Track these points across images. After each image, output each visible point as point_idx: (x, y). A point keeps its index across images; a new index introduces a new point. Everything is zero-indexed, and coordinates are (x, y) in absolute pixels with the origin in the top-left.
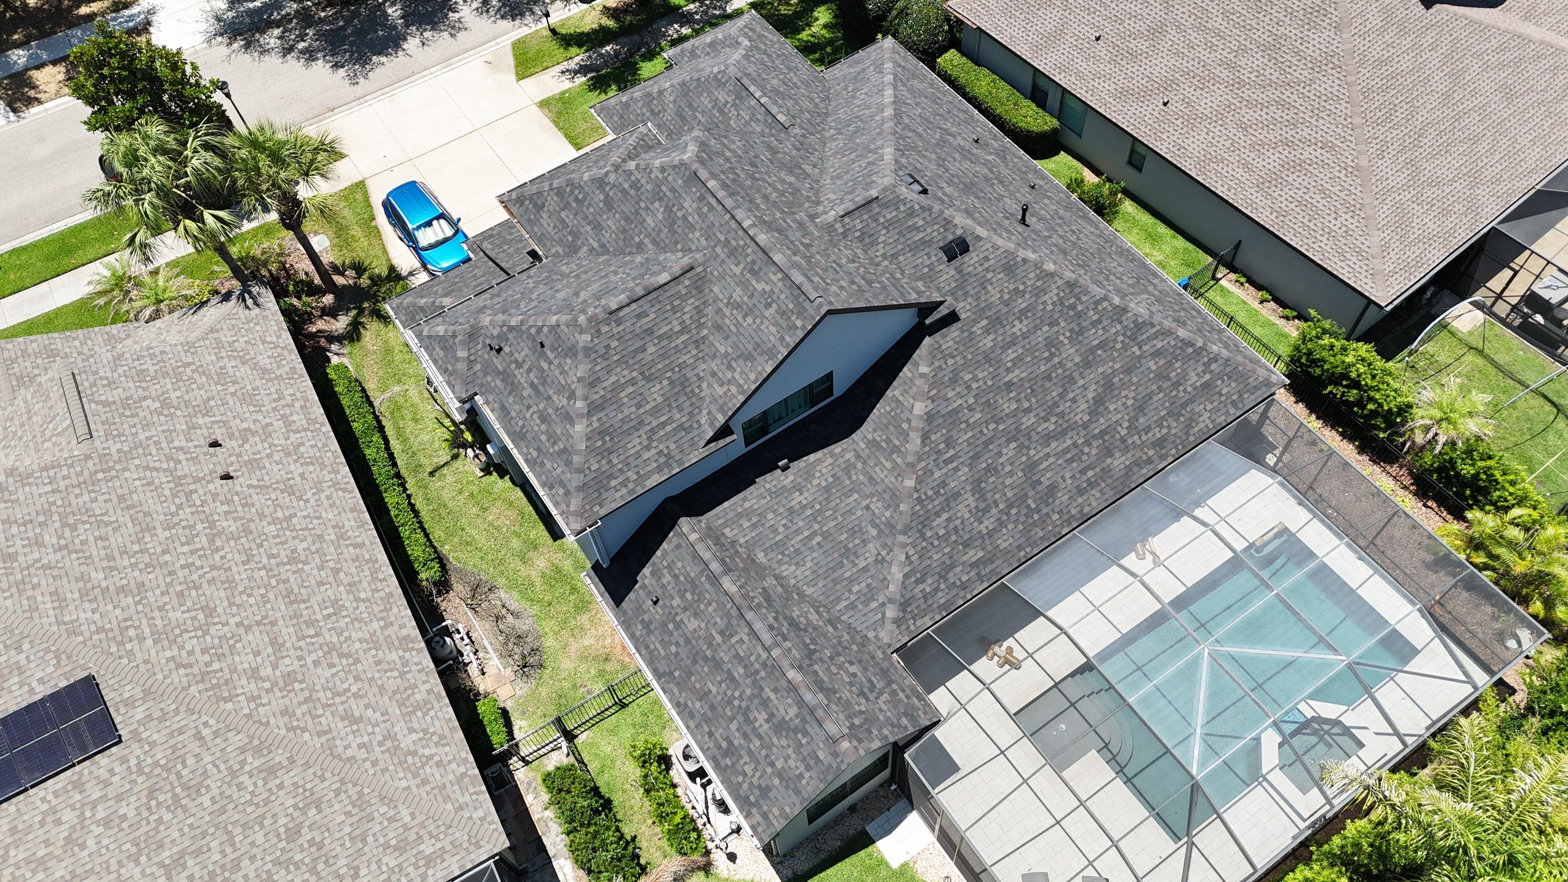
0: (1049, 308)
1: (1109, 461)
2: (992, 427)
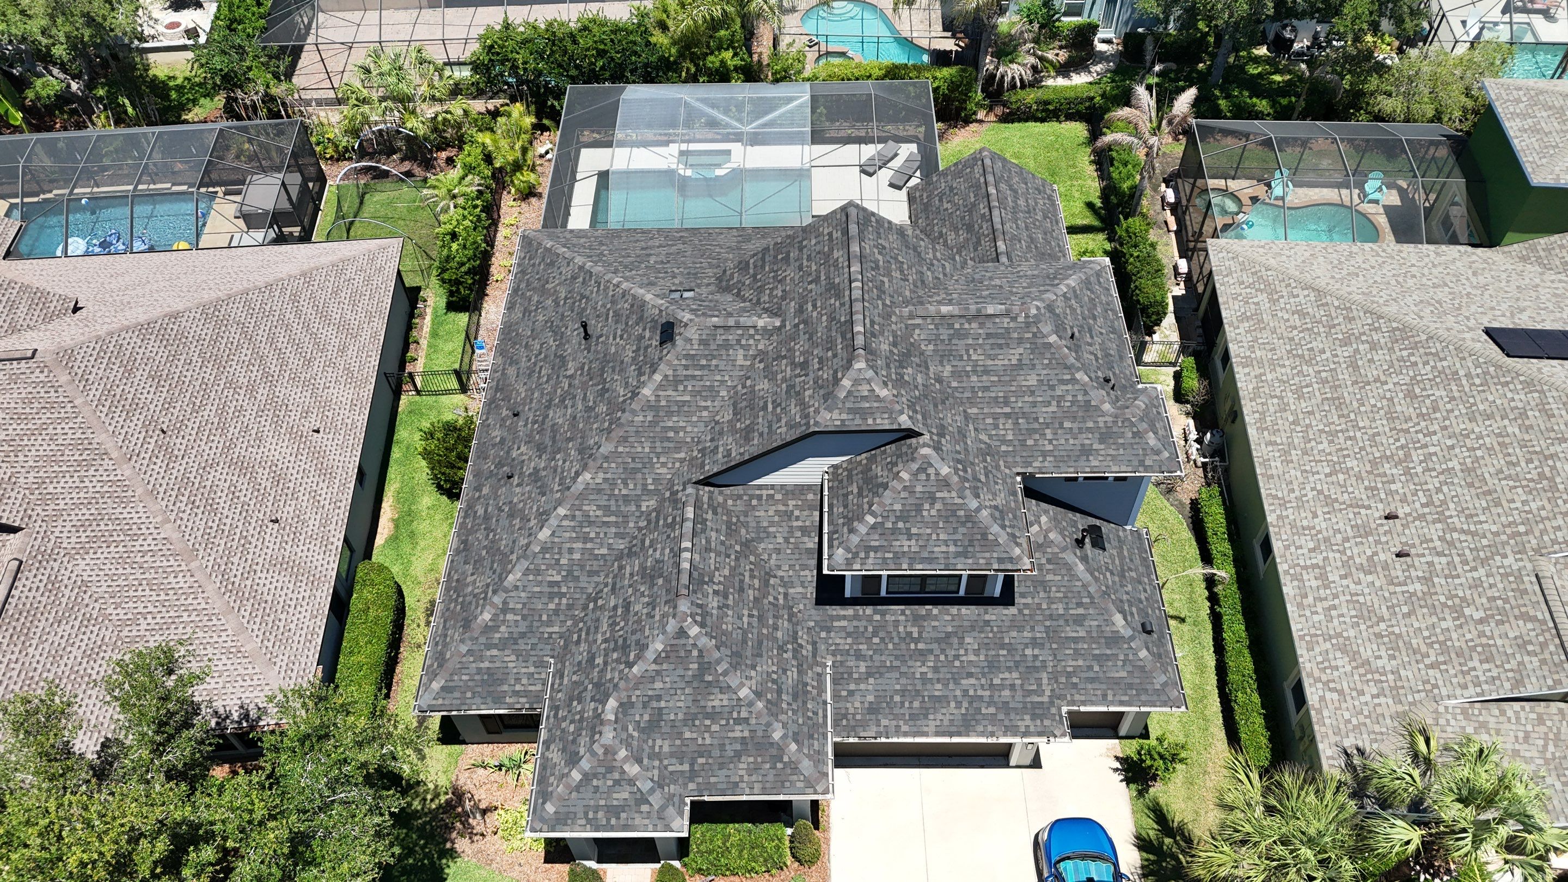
1: (685, 235)
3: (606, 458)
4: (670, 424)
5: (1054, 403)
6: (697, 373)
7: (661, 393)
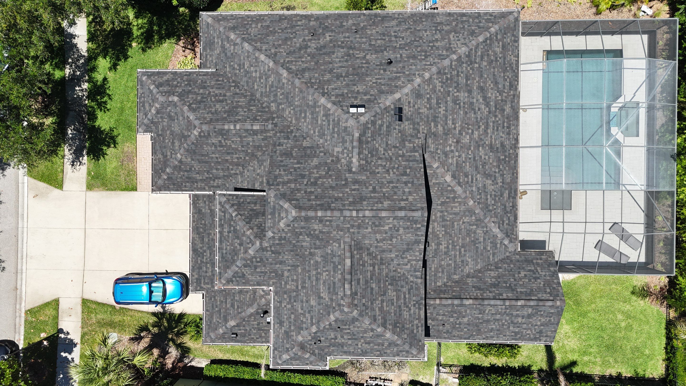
0: (442, 90)
1: (505, 112)
2: (470, 153)
3: (292, 83)
4: (308, 114)
5: (302, 312)
6: (331, 126)
7: (322, 108)
